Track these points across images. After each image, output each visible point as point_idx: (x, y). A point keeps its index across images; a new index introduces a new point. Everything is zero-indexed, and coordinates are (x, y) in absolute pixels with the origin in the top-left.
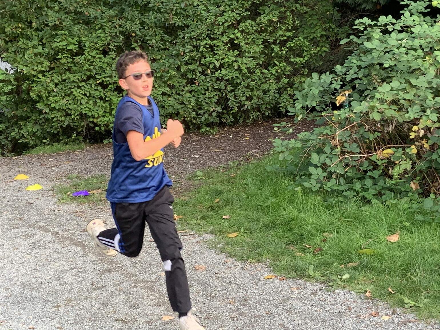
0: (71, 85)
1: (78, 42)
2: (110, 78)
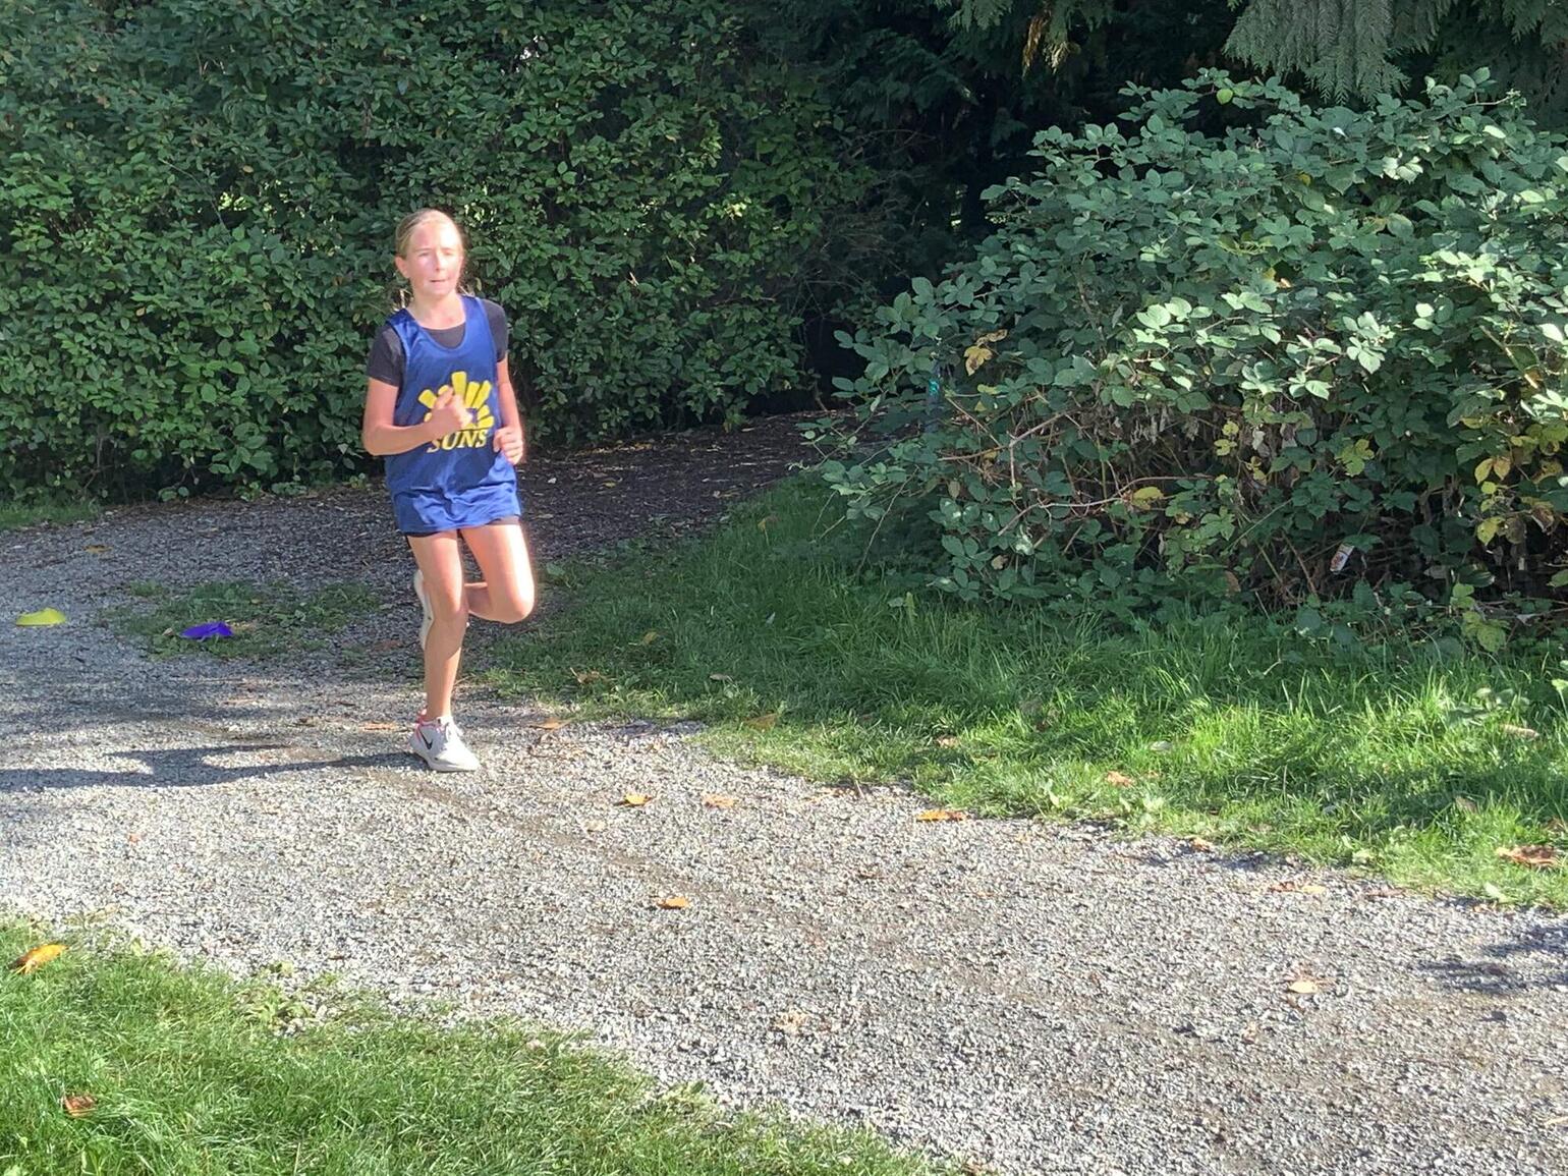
0: (52, 320)
1: (70, 188)
2: (180, 300)
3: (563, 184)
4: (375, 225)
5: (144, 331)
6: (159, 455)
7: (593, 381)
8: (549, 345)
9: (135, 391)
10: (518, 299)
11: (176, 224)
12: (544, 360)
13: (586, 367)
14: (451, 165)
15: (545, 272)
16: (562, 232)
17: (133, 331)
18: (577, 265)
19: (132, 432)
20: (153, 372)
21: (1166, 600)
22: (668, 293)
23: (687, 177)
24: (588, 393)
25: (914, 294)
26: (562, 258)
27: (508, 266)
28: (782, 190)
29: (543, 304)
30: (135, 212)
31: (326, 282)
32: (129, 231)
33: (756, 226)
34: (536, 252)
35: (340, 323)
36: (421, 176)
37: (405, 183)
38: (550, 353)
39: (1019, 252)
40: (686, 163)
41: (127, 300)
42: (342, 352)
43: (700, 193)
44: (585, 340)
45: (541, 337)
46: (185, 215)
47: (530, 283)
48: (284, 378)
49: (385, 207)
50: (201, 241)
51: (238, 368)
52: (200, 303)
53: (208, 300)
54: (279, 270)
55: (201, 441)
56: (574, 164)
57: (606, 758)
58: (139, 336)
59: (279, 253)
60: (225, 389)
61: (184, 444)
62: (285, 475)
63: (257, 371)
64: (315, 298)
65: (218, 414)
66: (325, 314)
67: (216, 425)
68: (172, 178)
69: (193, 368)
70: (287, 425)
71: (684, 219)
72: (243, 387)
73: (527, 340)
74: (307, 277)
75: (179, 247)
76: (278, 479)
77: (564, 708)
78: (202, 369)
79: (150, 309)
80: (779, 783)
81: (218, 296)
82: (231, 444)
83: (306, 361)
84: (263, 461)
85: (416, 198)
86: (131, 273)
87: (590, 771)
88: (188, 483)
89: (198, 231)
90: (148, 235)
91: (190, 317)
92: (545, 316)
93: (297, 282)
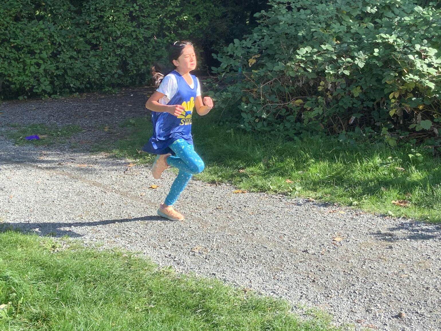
2: (24, 42)
3: (135, 10)
4: (81, 21)
5: (13, 50)
6: (18, 86)
7: (144, 67)
8: (131, 56)
9: (11, 68)
10: (122, 43)
11: (22, 20)
12: (130, 61)
13: (141, 63)
14: (103, 4)
15: (130, 35)
16: (135, 24)
17: (10, 51)
18: (139, 33)
19: (10, 79)
20: (16, 62)
21: (304, 131)
22: (165, 42)
23: (171, 8)
24: (142, 70)
25: (234, 44)
26: (134, 31)
27: (119, 33)
28: (198, 13)
29: (129, 45)
30: (10, 16)
31: (66, 37)
32: (9, 21)
33: (190, 23)
34: (127, 30)
35: (71, 49)
36: (94, 7)
37: (89, 9)
38: (131, 59)
39: (264, 32)
40: (170, 4)
41: (8, 41)
42: (71, 58)
43: (175, 13)
44: (141, 55)
45: (129, 54)
46: (25, 17)
47: (126, 38)
48: (54, 65)
49: (83, 16)
50: (30, 24)
51: (41, 62)
52: (30, 43)
53: (32, 42)
54: (53, 33)
55: (31, 82)
56: (138, 4)
57: (146, 175)
58: (12, 52)
59: (53, 29)
60: (37, 68)
61: (26, 84)
62: (55, 93)
63: (47, 63)
64: (63, 42)
65: (36, 75)
66: (66, 46)
67: (35, 78)
68: (21, 6)
69: (28, 61)
70: (55, 78)
71: (170, 21)
72: (43, 67)
73: (125, 55)
74: (61, 35)
75: (23, 26)
76: (53, 94)
77: (135, 160)
78: (31, 62)
79: (15, 44)
80: (195, 182)
81: (35, 41)
82: (39, 84)
83: (61, 60)
84: (49, 89)
85: (92, 13)
86: (10, 33)
87: (141, 178)
88: (27, 95)
89: (29, 22)
90: (15, 23)
91: (27, 46)
92: (130, 48)
93: (58, 37)
